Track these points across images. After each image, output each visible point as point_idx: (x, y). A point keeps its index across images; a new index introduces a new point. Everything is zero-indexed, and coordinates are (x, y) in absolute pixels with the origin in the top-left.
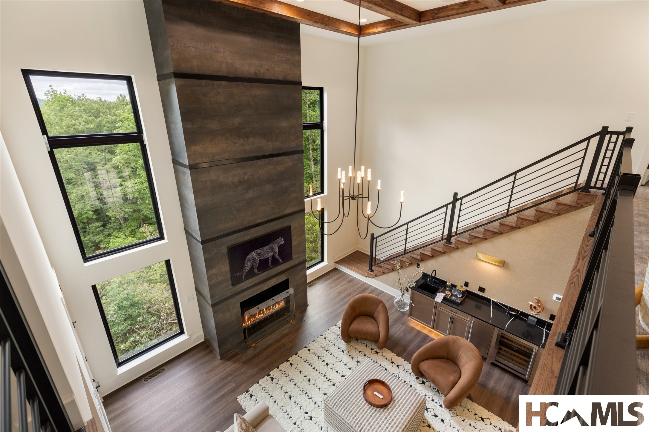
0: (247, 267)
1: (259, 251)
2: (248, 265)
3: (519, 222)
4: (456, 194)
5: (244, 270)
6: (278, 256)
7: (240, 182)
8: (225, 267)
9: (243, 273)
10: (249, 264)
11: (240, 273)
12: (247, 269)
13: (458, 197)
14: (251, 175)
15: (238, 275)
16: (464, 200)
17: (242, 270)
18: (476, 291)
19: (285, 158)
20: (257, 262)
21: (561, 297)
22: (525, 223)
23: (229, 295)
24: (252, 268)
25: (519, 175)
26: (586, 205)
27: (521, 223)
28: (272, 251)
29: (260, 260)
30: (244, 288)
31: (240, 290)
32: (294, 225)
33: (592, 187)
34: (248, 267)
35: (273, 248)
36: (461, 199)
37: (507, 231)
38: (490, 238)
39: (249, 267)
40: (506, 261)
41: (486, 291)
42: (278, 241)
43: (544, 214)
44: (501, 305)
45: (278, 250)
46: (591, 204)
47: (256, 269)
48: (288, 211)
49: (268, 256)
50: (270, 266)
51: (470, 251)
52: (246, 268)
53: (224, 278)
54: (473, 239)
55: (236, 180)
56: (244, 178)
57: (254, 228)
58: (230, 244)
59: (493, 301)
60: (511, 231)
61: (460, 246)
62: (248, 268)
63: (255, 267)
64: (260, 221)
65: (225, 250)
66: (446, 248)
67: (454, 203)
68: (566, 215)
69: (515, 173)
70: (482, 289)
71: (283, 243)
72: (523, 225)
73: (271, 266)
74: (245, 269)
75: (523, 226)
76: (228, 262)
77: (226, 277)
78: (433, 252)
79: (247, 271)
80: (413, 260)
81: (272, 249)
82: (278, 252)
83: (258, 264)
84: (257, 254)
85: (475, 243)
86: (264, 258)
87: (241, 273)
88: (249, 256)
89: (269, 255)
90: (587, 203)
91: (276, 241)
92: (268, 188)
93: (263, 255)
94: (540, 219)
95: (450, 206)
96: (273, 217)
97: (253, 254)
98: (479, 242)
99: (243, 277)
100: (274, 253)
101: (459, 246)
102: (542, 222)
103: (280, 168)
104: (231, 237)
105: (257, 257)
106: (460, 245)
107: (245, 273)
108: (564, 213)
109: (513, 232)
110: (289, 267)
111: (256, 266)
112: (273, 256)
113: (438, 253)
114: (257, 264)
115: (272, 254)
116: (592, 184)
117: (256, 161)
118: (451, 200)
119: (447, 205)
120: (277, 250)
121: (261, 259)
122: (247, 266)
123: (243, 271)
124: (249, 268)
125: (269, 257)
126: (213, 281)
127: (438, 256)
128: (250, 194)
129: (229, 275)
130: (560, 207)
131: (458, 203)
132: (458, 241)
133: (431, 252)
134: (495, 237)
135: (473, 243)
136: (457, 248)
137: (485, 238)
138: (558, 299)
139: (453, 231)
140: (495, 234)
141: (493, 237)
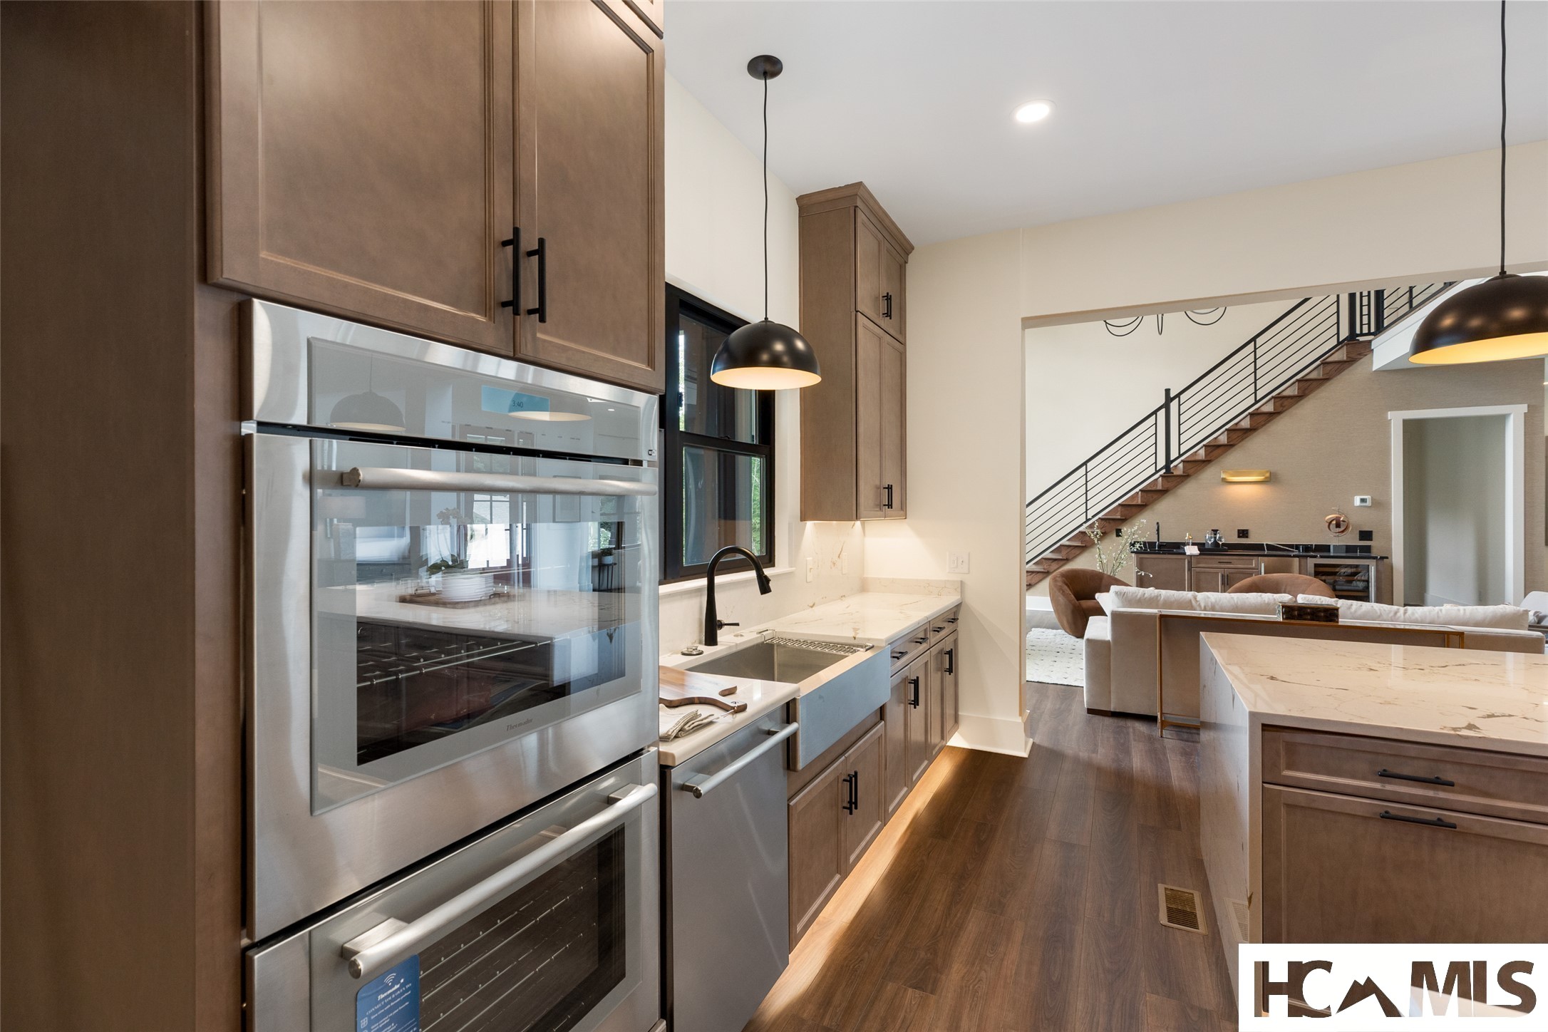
3: (1278, 404)
4: (1168, 391)
13: (1172, 395)
16: (1183, 397)
18: (1235, 539)
21: (1366, 497)
22: (1286, 402)
25: (1260, 341)
26: (1359, 357)
27: (1282, 405)
33: (1358, 335)
36: (1178, 396)
37: (1262, 423)
38: (1240, 442)
40: (1273, 471)
41: (1251, 534)
43: (1309, 383)
44: (1281, 547)
46: (1366, 354)
51: (1209, 474)
54: (1213, 451)
59: (1267, 544)
60: (1269, 421)
61: (1193, 470)
66: (1169, 482)
67: (1166, 406)
68: (1338, 377)
69: (1254, 339)
70: (1243, 533)
72: (1286, 407)
75: (1285, 409)
78: (1146, 496)
80: (1107, 524)
85: (1217, 458)
90: (1360, 354)
94: (1307, 392)
95: (1162, 413)
98: (1222, 455)
101: (1190, 472)
102: (1310, 396)
106: (1192, 468)
108: (1334, 376)
109: (1273, 422)
113: (1155, 496)
116: (1358, 332)
118: (1163, 401)
119: (1155, 412)
127: (1154, 501)
130: (1329, 368)
131: (1174, 405)
132: (1187, 464)
133: (1141, 497)
134: (1246, 438)
135: (1212, 458)
136: (1185, 477)
137: (1231, 443)
138: (1363, 500)
139: (1174, 455)
140: (1245, 433)
141: (1243, 440)
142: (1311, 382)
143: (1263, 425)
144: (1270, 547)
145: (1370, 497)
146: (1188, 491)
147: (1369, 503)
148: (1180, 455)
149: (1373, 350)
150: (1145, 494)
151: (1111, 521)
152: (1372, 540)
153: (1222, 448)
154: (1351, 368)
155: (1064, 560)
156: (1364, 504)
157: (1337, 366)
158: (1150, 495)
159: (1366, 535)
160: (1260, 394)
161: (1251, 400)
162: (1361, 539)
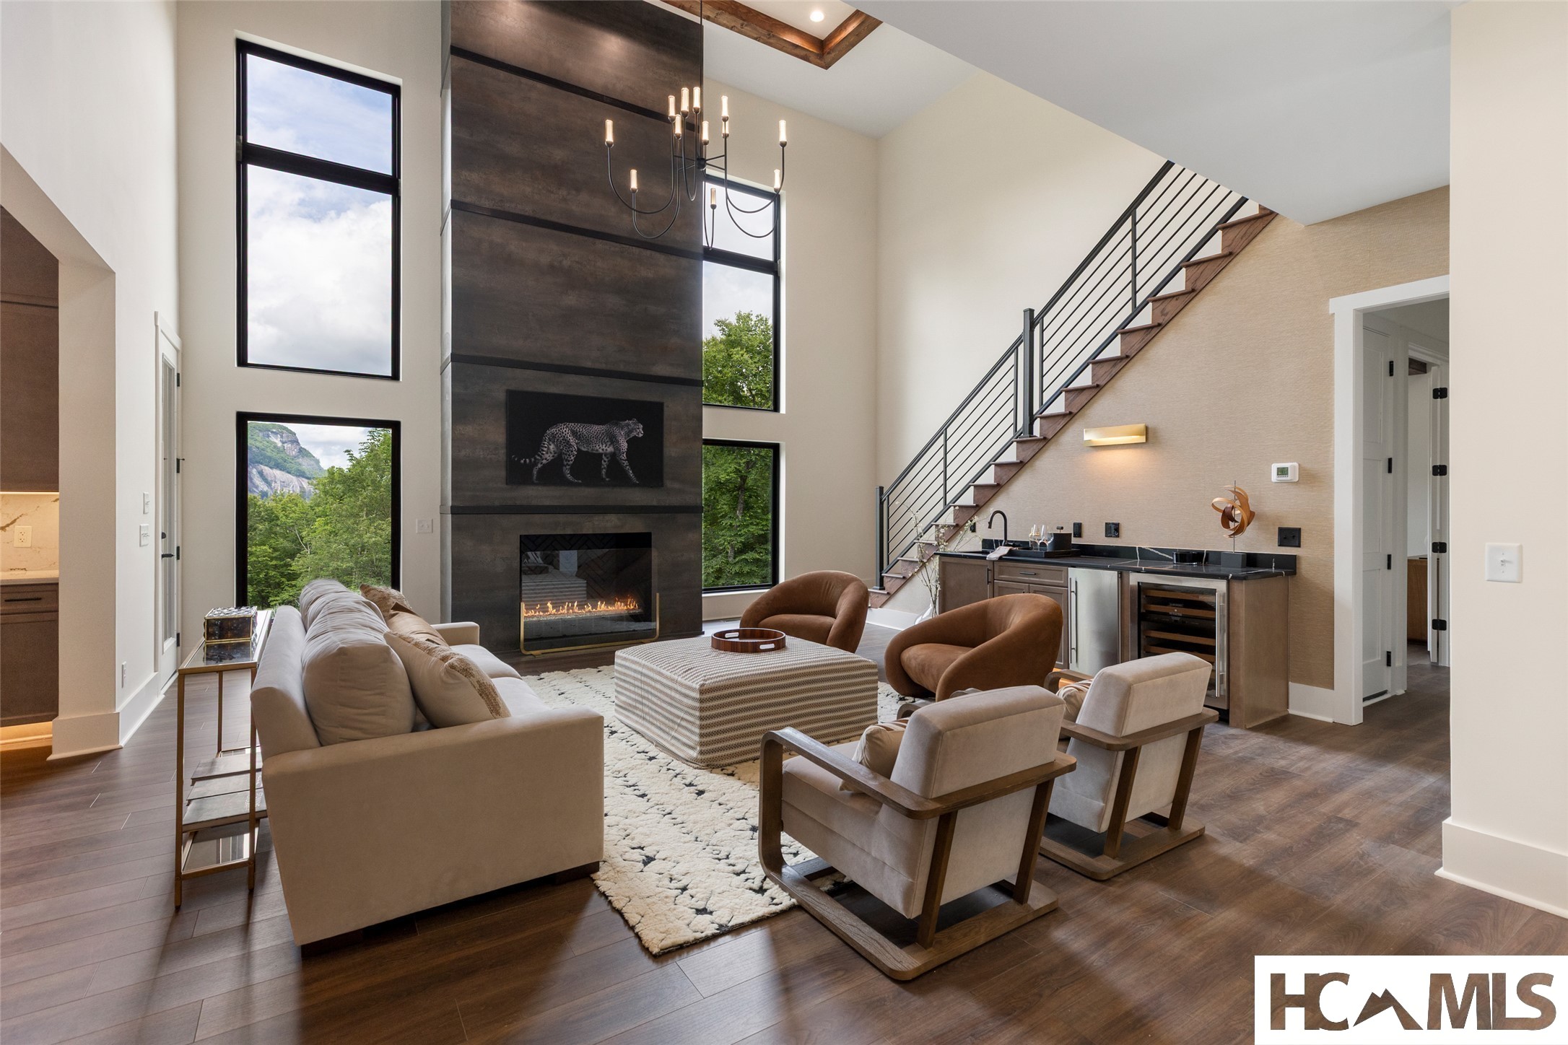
0: (547, 453)
1: (579, 428)
2: (549, 449)
3: (1158, 311)
4: (1028, 311)
5: (538, 457)
6: (626, 463)
7: (552, 267)
8: (495, 433)
9: (535, 464)
10: (552, 447)
11: (528, 460)
12: (546, 459)
13: (1035, 316)
14: (577, 262)
15: (522, 461)
16: (1047, 320)
17: (534, 456)
18: (1094, 539)
19: (661, 258)
20: (572, 451)
22: (1171, 307)
23: (497, 503)
24: (558, 461)
27: (1163, 314)
28: (612, 443)
29: (579, 450)
30: (534, 502)
31: (525, 503)
32: (673, 407)
34: (549, 454)
35: (615, 437)
36: (1041, 317)
37: (1137, 347)
38: (1108, 381)
39: (551, 455)
40: (1150, 426)
41: (1123, 530)
42: (628, 425)
43: (1202, 267)
44: (1160, 554)
45: (626, 447)
47: (568, 467)
48: (661, 370)
49: (601, 451)
50: (604, 477)
51: (1068, 437)
52: (543, 454)
53: (489, 457)
54: (1073, 400)
55: (545, 260)
56: (561, 262)
57: (574, 375)
58: (514, 386)
59: (1140, 548)
60: (1146, 343)
61: (1054, 431)
62: (549, 457)
63: (565, 463)
64: (588, 364)
65: (501, 396)
66: (1023, 450)
67: (1028, 335)
69: (1131, 211)
70: (1110, 529)
71: (641, 435)
72: (1166, 314)
73: (607, 479)
74: (541, 457)
75: (1167, 318)
76: (504, 423)
77: (494, 456)
78: (999, 472)
79: (544, 461)
80: (960, 514)
81: (613, 440)
82: (627, 452)
83: (575, 459)
84: (574, 433)
85: (1080, 409)
86: (590, 451)
87: (530, 461)
88: (553, 430)
89: (603, 450)
91: (623, 423)
92: (613, 301)
93: (588, 442)
94: (1201, 283)
95: (1023, 348)
96: (622, 368)
97: (565, 430)
98: (1089, 404)
99: (535, 472)
100: (617, 449)
101: (1049, 432)
102: (1211, 289)
103: (646, 273)
104: (519, 372)
105: (572, 440)
106: (1050, 428)
107: (540, 466)
109: (1152, 343)
110: (655, 503)
111: (569, 461)
112: (613, 457)
113: (1010, 473)
114: (573, 458)
115: (610, 449)
117: (591, 239)
118: (1023, 330)
119: (1014, 349)
120: (624, 446)
121: (583, 449)
122: (545, 449)
123: (535, 459)
124: (552, 458)
125: (602, 454)
126: (463, 453)
127: (1012, 479)
128: (571, 300)
129: (502, 454)
130: (1232, 234)
132: (1045, 422)
133: (995, 473)
134: (1116, 373)
135: (1074, 411)
136: (1045, 440)
137: (1099, 383)
138: (1282, 472)
139: (1036, 408)
140: (1119, 365)
141: (1111, 377)
142: (1206, 264)
144: (1145, 555)
145: (1296, 464)
146: (1048, 461)
147: (1293, 475)
148: (1042, 408)
150: (998, 469)
152: (1299, 546)
153: (1086, 393)
154: (1267, 228)
156: (1283, 478)
157: (1244, 229)
158: (1009, 470)
159: (1290, 536)
160: (1140, 298)
161: (1128, 310)
162: (1281, 544)
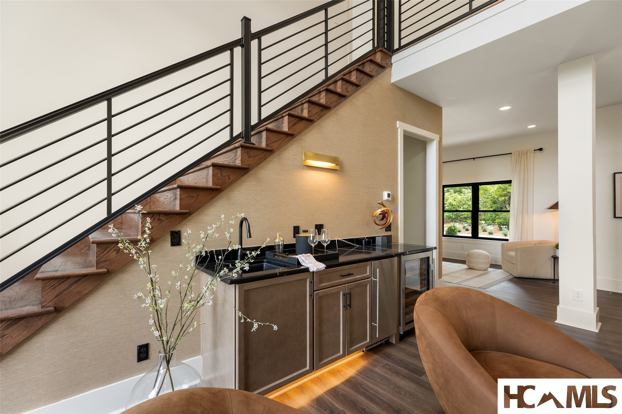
3: (345, 87)
4: (247, 23)
13: (252, 31)
21: (389, 192)
22: (349, 87)
26: (387, 66)
36: (259, 36)
37: (334, 104)
38: (318, 118)
43: (362, 76)
44: (347, 242)
46: (389, 65)
51: (291, 153)
54: (294, 124)
59: (338, 241)
60: (339, 102)
61: (277, 144)
66: (250, 157)
67: (244, 44)
69: (325, 6)
70: (319, 228)
72: (348, 92)
78: (219, 175)
85: (300, 133)
90: (387, 64)
94: (359, 83)
95: (239, 52)
98: (303, 130)
101: (274, 146)
106: (275, 142)
109: (341, 104)
113: (232, 177)
119: (231, 47)
127: (233, 183)
130: (372, 67)
131: (254, 45)
132: (271, 134)
133: (213, 175)
134: (323, 116)
135: (295, 131)
136: (268, 151)
137: (311, 118)
138: (389, 195)
139: (253, 120)
140: (322, 110)
141: (320, 117)
143: (335, 106)
144: (340, 244)
147: (390, 199)
148: (261, 121)
149: (392, 64)
150: (218, 171)
151: (162, 218)
152: (390, 231)
153: (304, 122)
154: (383, 73)
155: (48, 313)
156: (388, 199)
158: (225, 173)
160: (332, 71)
161: (324, 74)
162: (386, 230)
